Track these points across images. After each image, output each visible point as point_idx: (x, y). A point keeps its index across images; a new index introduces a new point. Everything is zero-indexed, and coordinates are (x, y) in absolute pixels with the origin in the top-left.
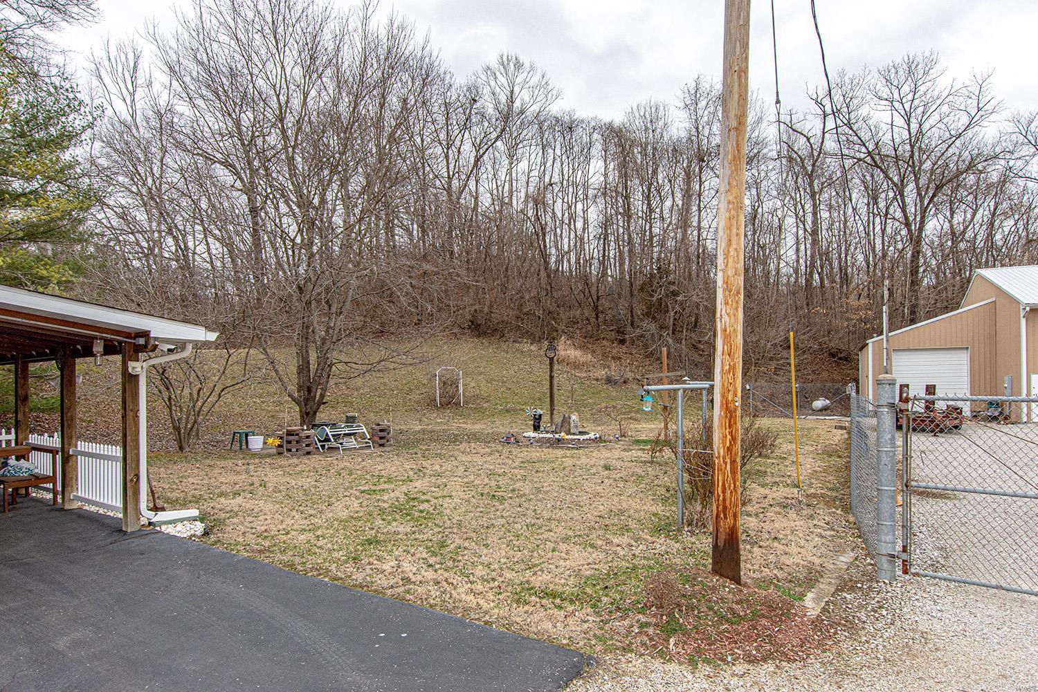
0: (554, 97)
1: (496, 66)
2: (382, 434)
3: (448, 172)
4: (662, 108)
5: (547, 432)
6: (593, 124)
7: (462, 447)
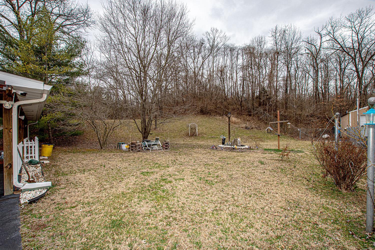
0: (228, 40)
1: (210, 31)
2: (166, 145)
3: (194, 67)
4: (263, 38)
5: (228, 145)
6: (239, 48)
7: (195, 150)
